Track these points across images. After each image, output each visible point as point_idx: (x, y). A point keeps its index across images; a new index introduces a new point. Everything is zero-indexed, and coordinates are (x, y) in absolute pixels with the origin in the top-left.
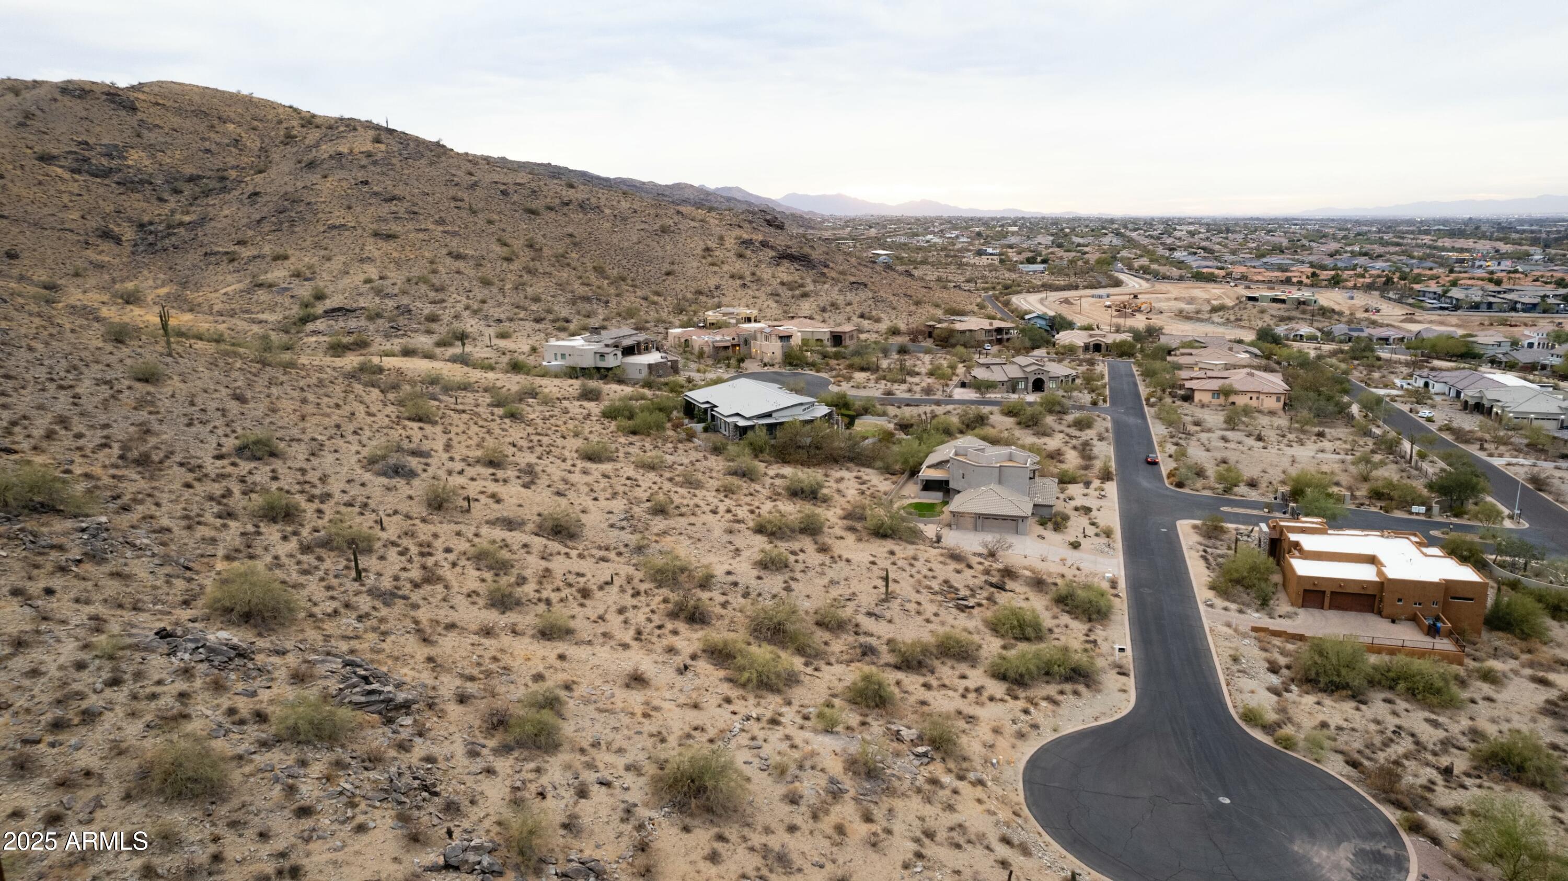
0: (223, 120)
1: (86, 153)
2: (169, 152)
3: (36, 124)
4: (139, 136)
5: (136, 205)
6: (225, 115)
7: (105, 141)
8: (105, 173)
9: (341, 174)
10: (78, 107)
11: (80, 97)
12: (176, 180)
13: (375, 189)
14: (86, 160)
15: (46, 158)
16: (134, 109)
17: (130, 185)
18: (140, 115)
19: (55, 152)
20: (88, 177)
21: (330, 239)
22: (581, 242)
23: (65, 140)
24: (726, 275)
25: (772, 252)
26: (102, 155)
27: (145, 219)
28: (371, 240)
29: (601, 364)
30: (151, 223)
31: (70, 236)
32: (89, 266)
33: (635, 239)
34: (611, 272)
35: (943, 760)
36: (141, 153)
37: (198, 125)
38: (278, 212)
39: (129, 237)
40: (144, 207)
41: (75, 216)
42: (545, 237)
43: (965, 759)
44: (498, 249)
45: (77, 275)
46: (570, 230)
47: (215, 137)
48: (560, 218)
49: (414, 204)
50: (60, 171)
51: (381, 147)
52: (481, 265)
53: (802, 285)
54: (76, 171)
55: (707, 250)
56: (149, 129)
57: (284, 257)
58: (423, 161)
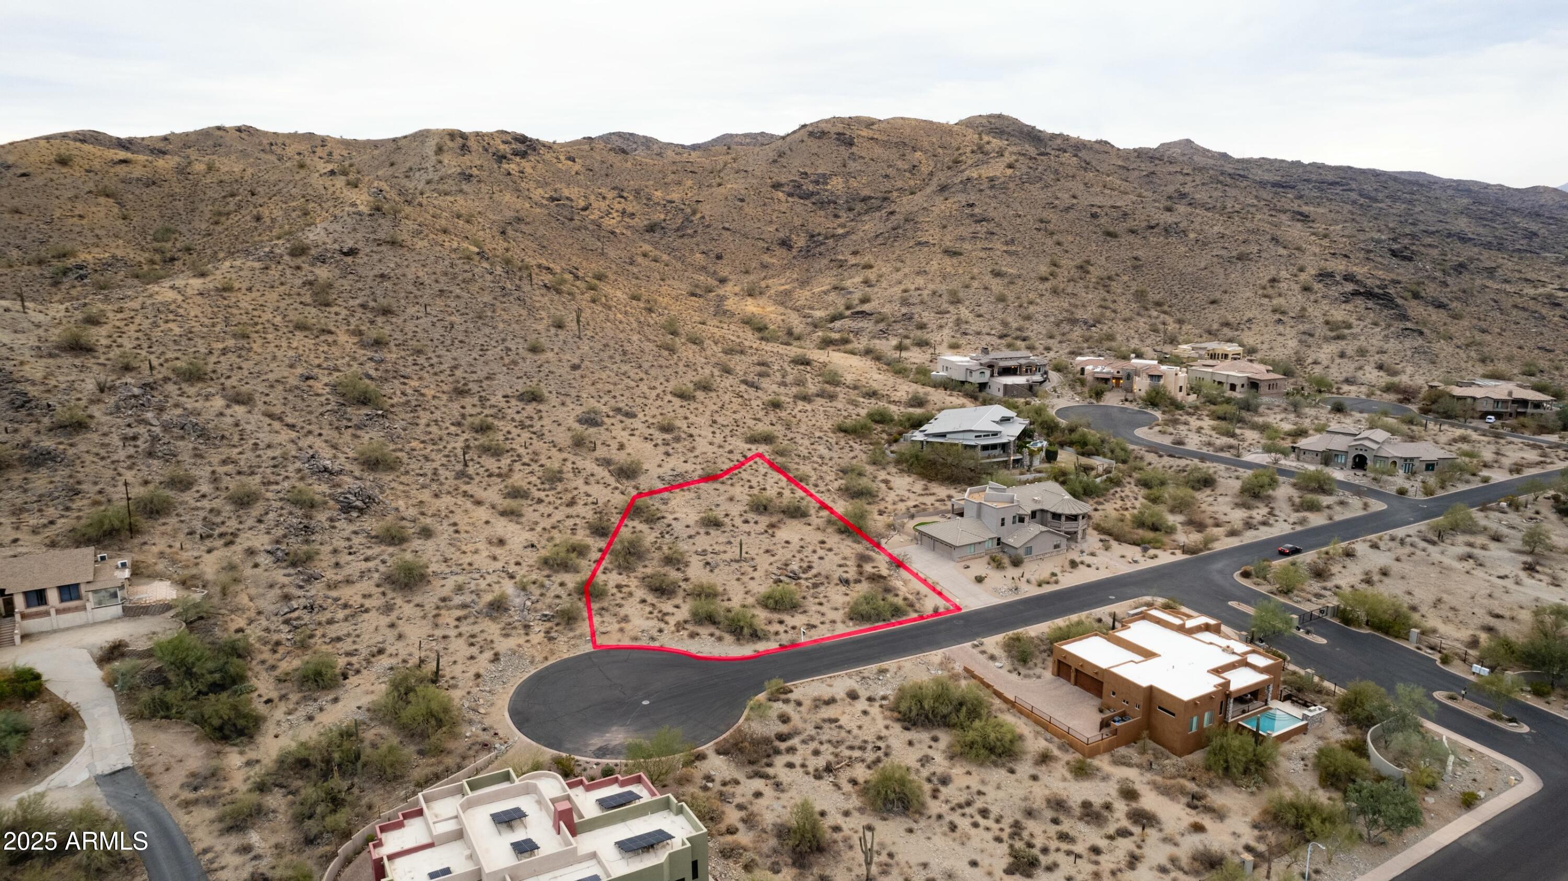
0: (914, 149)
1: (803, 181)
2: (859, 179)
3: (783, 160)
4: (844, 166)
5: (818, 220)
6: (919, 144)
7: (820, 171)
8: (807, 196)
9: (959, 197)
10: (813, 145)
11: (819, 138)
12: (854, 200)
13: (977, 211)
14: (800, 186)
15: (777, 186)
16: (851, 144)
17: (822, 204)
18: (854, 149)
19: (783, 181)
20: (796, 199)
21: (911, 253)
22: (1142, 266)
23: (794, 171)
24: (1270, 309)
25: (1350, 287)
26: (812, 182)
27: (817, 231)
28: (940, 256)
29: (970, 379)
30: (819, 234)
31: (761, 244)
32: (758, 266)
33: (1203, 265)
34: (1153, 296)
35: (557, 625)
36: (840, 180)
37: (892, 154)
38: (894, 229)
39: (799, 244)
40: (821, 222)
41: (772, 228)
42: (1107, 259)
43: (571, 630)
44: (1044, 269)
45: (747, 272)
46: (1140, 253)
47: (900, 164)
48: (1136, 241)
49: (999, 225)
50: (781, 194)
51: (1009, 172)
52: (1012, 283)
53: (1349, 326)
54: (790, 195)
55: (1273, 280)
56: (855, 160)
57: (871, 267)
58: (1038, 185)
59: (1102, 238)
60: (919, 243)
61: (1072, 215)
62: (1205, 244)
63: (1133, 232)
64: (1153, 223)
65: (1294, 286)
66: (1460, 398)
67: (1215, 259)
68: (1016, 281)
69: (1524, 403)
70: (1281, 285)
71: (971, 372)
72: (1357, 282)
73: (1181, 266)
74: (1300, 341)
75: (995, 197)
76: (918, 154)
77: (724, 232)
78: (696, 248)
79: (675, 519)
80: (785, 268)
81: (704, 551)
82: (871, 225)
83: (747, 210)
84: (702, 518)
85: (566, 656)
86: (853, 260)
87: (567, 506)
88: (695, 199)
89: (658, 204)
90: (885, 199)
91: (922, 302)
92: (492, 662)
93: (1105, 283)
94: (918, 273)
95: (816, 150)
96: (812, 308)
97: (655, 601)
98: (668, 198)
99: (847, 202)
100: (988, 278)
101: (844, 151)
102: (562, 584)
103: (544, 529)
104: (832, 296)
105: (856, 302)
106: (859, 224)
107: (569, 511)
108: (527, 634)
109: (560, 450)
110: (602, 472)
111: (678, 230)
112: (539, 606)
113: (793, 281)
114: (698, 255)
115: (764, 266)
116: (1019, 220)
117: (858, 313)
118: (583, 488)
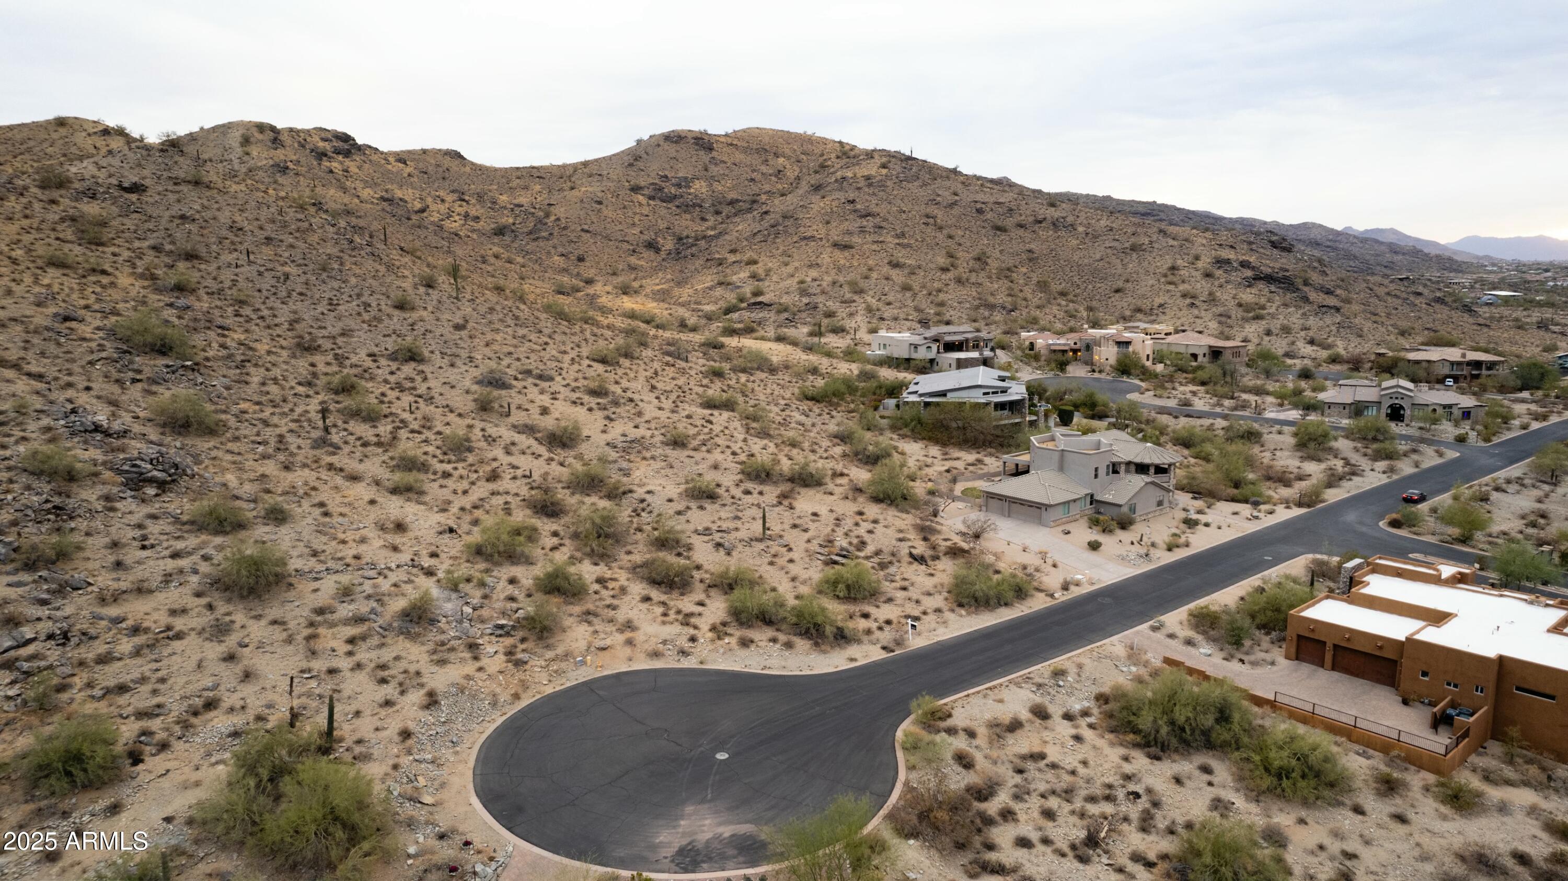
0: (776, 155)
1: (663, 184)
2: (723, 182)
3: (640, 164)
4: (706, 170)
5: (684, 223)
6: (780, 151)
7: (680, 175)
8: (670, 199)
9: (837, 195)
10: (671, 149)
11: (676, 142)
12: (720, 203)
13: (859, 206)
14: (661, 189)
15: (636, 189)
16: (711, 149)
17: (686, 208)
18: (714, 154)
19: (643, 184)
20: (659, 203)
21: (798, 248)
22: (1037, 258)
23: (653, 174)
24: (1179, 294)
25: (1249, 273)
26: (673, 185)
27: (685, 234)
28: (829, 250)
29: (914, 356)
30: (687, 237)
31: (625, 246)
32: (626, 268)
33: (1098, 256)
34: (1055, 287)
35: (523, 640)
36: (703, 184)
37: (756, 160)
38: (773, 226)
39: (667, 247)
40: (687, 225)
41: (636, 231)
42: (1001, 252)
43: (548, 647)
44: (942, 260)
45: (614, 274)
46: (1032, 246)
47: (764, 168)
48: (1028, 235)
49: (885, 220)
50: (641, 198)
51: (884, 171)
52: (914, 273)
53: (1263, 307)
54: (652, 198)
55: (1173, 268)
56: (716, 164)
57: (755, 262)
58: (916, 184)
59: (992, 233)
60: (805, 238)
61: (956, 211)
62: (1095, 237)
63: (1021, 226)
64: (1040, 217)
65: (1194, 273)
66: (1417, 362)
67: (1109, 251)
68: (917, 271)
69: (1477, 364)
70: (1182, 272)
71: (916, 347)
72: (1253, 268)
73: (1076, 258)
74: (1220, 323)
75: (874, 194)
76: (781, 160)
77: (583, 234)
78: (553, 251)
79: (649, 492)
80: (656, 270)
81: (707, 529)
82: (743, 226)
83: (605, 212)
84: (686, 490)
85: (549, 690)
86: (732, 258)
87: (488, 480)
88: (547, 202)
89: (505, 208)
90: (754, 202)
91: (823, 292)
92: (427, 707)
93: (1006, 273)
94: (810, 266)
95: (674, 154)
96: (699, 303)
97: (664, 598)
98: (516, 202)
99: (713, 205)
100: (886, 269)
101: (705, 157)
102: (512, 581)
103: (462, 509)
104: (719, 291)
105: (749, 295)
106: (731, 226)
107: (492, 486)
108: (476, 658)
109: (460, 415)
110: (524, 440)
111: (530, 233)
112: (485, 613)
113: (668, 281)
114: (556, 258)
115: (633, 268)
116: (904, 216)
117: (755, 304)
118: (505, 459)
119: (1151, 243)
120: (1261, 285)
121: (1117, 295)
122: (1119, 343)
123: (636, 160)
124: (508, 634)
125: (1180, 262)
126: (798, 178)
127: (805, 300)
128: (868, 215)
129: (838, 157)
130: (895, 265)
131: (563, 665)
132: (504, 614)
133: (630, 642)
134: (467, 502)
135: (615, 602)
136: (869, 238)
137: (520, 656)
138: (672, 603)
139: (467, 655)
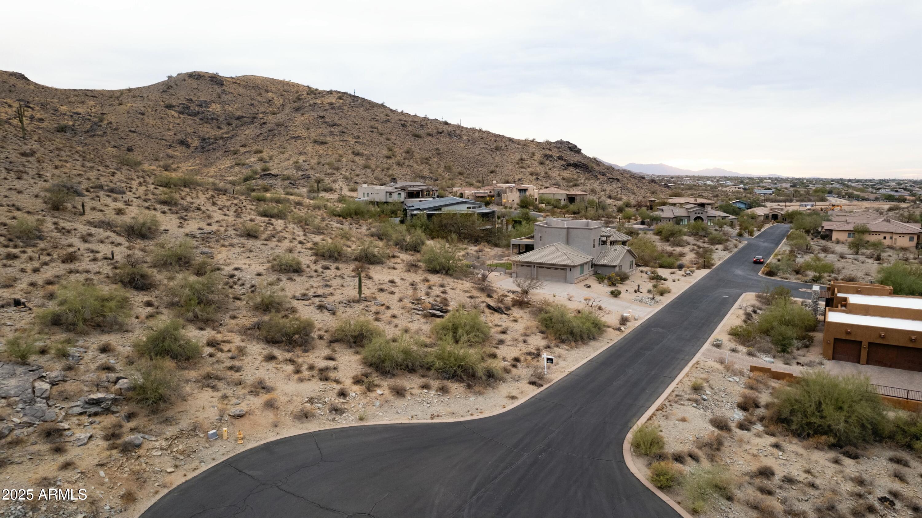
1: (189, 105)
2: (232, 105)
3: (172, 91)
4: (219, 97)
5: (206, 130)
6: (269, 89)
7: (201, 99)
8: (195, 114)
9: (312, 113)
10: (194, 83)
11: (197, 79)
12: (231, 118)
13: (327, 120)
14: (188, 108)
15: (169, 107)
16: (222, 85)
17: (207, 120)
18: (224, 87)
19: (174, 104)
20: (186, 116)
21: (290, 144)
22: (442, 153)
23: (181, 98)
25: (563, 162)
26: (197, 105)
27: (207, 136)
28: (311, 145)
29: (390, 200)
30: (209, 138)
31: (164, 142)
32: (165, 156)
33: (477, 153)
34: (456, 170)
35: (130, 416)
36: (218, 105)
37: (253, 93)
38: (270, 131)
39: (195, 145)
40: (208, 131)
41: (171, 133)
42: (420, 149)
43: (167, 421)
44: (385, 152)
45: (157, 160)
46: (438, 146)
47: (259, 98)
48: (434, 140)
49: (346, 128)
50: (173, 113)
51: (341, 101)
54: (181, 113)
55: (522, 159)
56: (226, 94)
57: (261, 152)
58: (362, 109)
59: (412, 138)
60: (294, 137)
61: (389, 125)
62: (474, 142)
63: (430, 135)
64: (440, 130)
65: (534, 162)
67: (483, 150)
68: (371, 158)
70: (527, 162)
71: (391, 193)
72: (565, 160)
73: (464, 154)
75: (336, 114)
76: (270, 94)
77: (130, 133)
78: (107, 144)
80: (187, 159)
82: (249, 132)
83: (147, 120)
84: (273, 267)
86: (243, 150)
87: (63, 262)
88: (100, 112)
89: (66, 115)
90: (255, 118)
91: (312, 168)
93: (426, 161)
94: (300, 154)
95: (196, 86)
96: (224, 176)
97: (288, 355)
98: (75, 111)
99: (226, 119)
101: (218, 90)
102: (105, 349)
103: (33, 284)
104: (237, 169)
105: (260, 171)
106: (240, 132)
111: (88, 131)
113: (197, 165)
114: (110, 149)
115: (170, 157)
116: (357, 127)
117: (265, 175)
119: (506, 146)
120: (571, 169)
121: (492, 175)
122: (520, 190)
123: (168, 88)
124: (107, 411)
125: (524, 157)
126: (283, 105)
127: (300, 173)
128: (335, 125)
129: (308, 94)
130: (357, 154)
131: (192, 443)
132: (98, 386)
133: (270, 405)
134: (39, 279)
135: (237, 363)
136: (337, 138)
137: (128, 438)
138: (300, 360)
139: (43, 447)
